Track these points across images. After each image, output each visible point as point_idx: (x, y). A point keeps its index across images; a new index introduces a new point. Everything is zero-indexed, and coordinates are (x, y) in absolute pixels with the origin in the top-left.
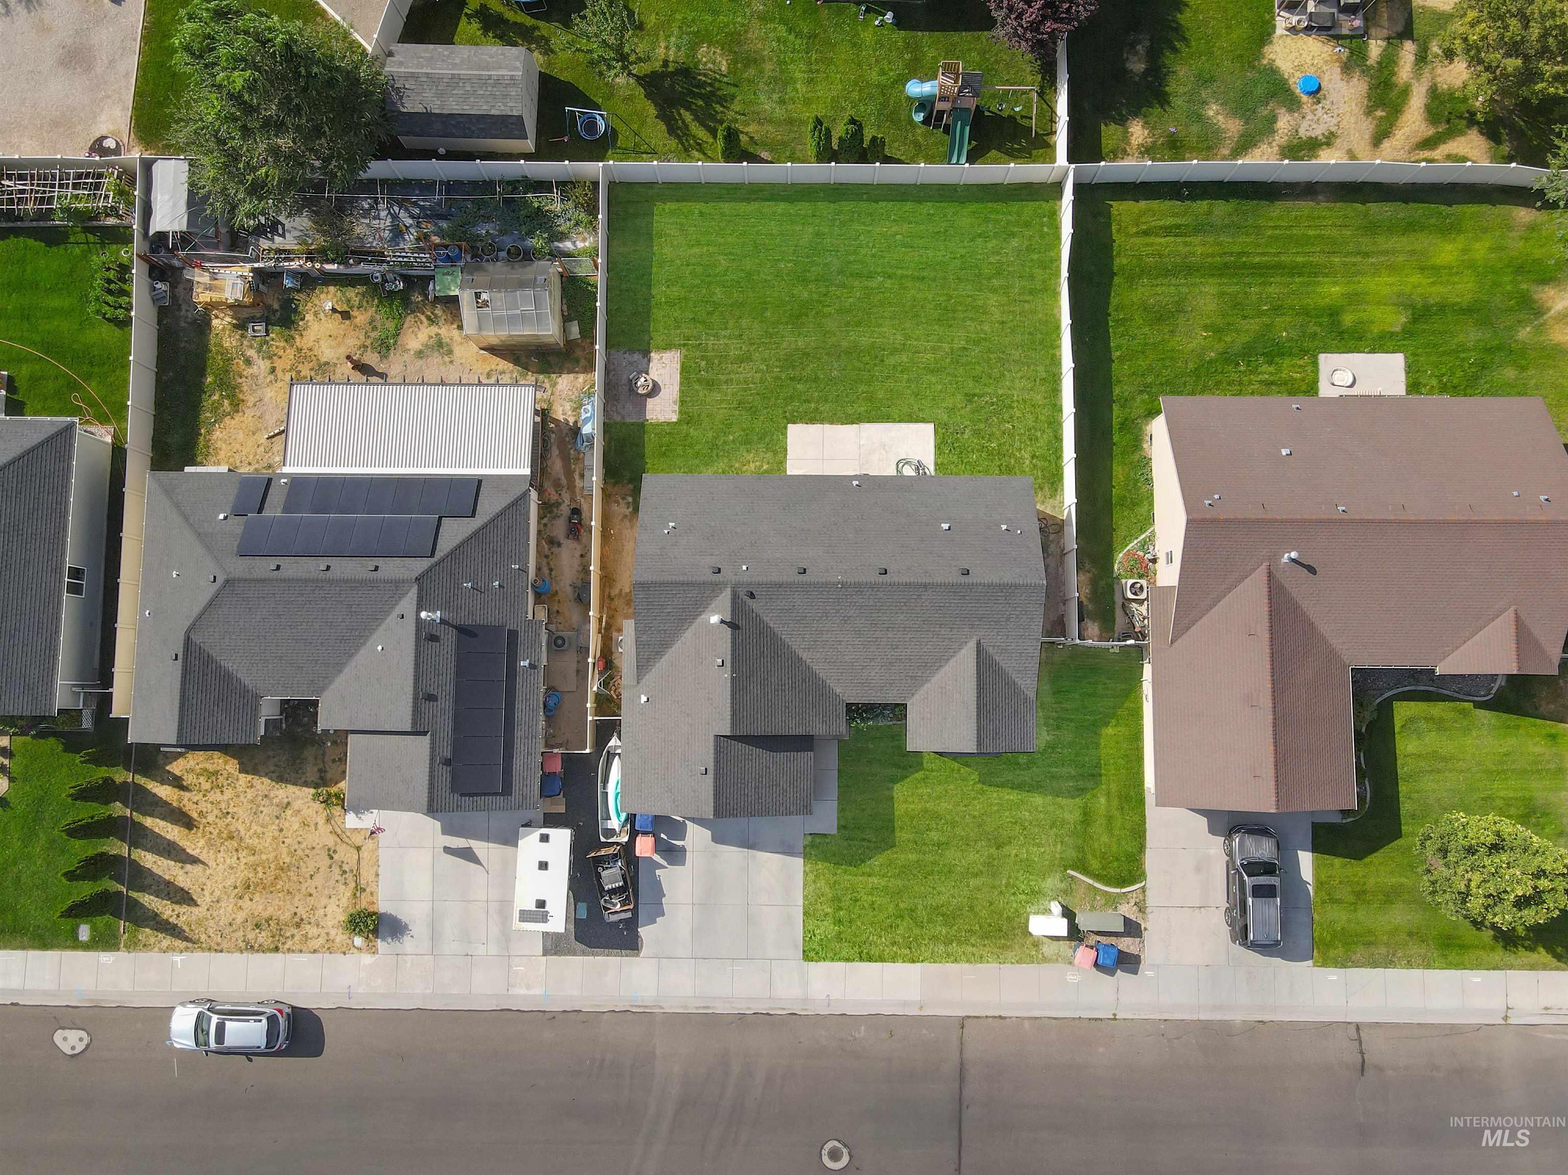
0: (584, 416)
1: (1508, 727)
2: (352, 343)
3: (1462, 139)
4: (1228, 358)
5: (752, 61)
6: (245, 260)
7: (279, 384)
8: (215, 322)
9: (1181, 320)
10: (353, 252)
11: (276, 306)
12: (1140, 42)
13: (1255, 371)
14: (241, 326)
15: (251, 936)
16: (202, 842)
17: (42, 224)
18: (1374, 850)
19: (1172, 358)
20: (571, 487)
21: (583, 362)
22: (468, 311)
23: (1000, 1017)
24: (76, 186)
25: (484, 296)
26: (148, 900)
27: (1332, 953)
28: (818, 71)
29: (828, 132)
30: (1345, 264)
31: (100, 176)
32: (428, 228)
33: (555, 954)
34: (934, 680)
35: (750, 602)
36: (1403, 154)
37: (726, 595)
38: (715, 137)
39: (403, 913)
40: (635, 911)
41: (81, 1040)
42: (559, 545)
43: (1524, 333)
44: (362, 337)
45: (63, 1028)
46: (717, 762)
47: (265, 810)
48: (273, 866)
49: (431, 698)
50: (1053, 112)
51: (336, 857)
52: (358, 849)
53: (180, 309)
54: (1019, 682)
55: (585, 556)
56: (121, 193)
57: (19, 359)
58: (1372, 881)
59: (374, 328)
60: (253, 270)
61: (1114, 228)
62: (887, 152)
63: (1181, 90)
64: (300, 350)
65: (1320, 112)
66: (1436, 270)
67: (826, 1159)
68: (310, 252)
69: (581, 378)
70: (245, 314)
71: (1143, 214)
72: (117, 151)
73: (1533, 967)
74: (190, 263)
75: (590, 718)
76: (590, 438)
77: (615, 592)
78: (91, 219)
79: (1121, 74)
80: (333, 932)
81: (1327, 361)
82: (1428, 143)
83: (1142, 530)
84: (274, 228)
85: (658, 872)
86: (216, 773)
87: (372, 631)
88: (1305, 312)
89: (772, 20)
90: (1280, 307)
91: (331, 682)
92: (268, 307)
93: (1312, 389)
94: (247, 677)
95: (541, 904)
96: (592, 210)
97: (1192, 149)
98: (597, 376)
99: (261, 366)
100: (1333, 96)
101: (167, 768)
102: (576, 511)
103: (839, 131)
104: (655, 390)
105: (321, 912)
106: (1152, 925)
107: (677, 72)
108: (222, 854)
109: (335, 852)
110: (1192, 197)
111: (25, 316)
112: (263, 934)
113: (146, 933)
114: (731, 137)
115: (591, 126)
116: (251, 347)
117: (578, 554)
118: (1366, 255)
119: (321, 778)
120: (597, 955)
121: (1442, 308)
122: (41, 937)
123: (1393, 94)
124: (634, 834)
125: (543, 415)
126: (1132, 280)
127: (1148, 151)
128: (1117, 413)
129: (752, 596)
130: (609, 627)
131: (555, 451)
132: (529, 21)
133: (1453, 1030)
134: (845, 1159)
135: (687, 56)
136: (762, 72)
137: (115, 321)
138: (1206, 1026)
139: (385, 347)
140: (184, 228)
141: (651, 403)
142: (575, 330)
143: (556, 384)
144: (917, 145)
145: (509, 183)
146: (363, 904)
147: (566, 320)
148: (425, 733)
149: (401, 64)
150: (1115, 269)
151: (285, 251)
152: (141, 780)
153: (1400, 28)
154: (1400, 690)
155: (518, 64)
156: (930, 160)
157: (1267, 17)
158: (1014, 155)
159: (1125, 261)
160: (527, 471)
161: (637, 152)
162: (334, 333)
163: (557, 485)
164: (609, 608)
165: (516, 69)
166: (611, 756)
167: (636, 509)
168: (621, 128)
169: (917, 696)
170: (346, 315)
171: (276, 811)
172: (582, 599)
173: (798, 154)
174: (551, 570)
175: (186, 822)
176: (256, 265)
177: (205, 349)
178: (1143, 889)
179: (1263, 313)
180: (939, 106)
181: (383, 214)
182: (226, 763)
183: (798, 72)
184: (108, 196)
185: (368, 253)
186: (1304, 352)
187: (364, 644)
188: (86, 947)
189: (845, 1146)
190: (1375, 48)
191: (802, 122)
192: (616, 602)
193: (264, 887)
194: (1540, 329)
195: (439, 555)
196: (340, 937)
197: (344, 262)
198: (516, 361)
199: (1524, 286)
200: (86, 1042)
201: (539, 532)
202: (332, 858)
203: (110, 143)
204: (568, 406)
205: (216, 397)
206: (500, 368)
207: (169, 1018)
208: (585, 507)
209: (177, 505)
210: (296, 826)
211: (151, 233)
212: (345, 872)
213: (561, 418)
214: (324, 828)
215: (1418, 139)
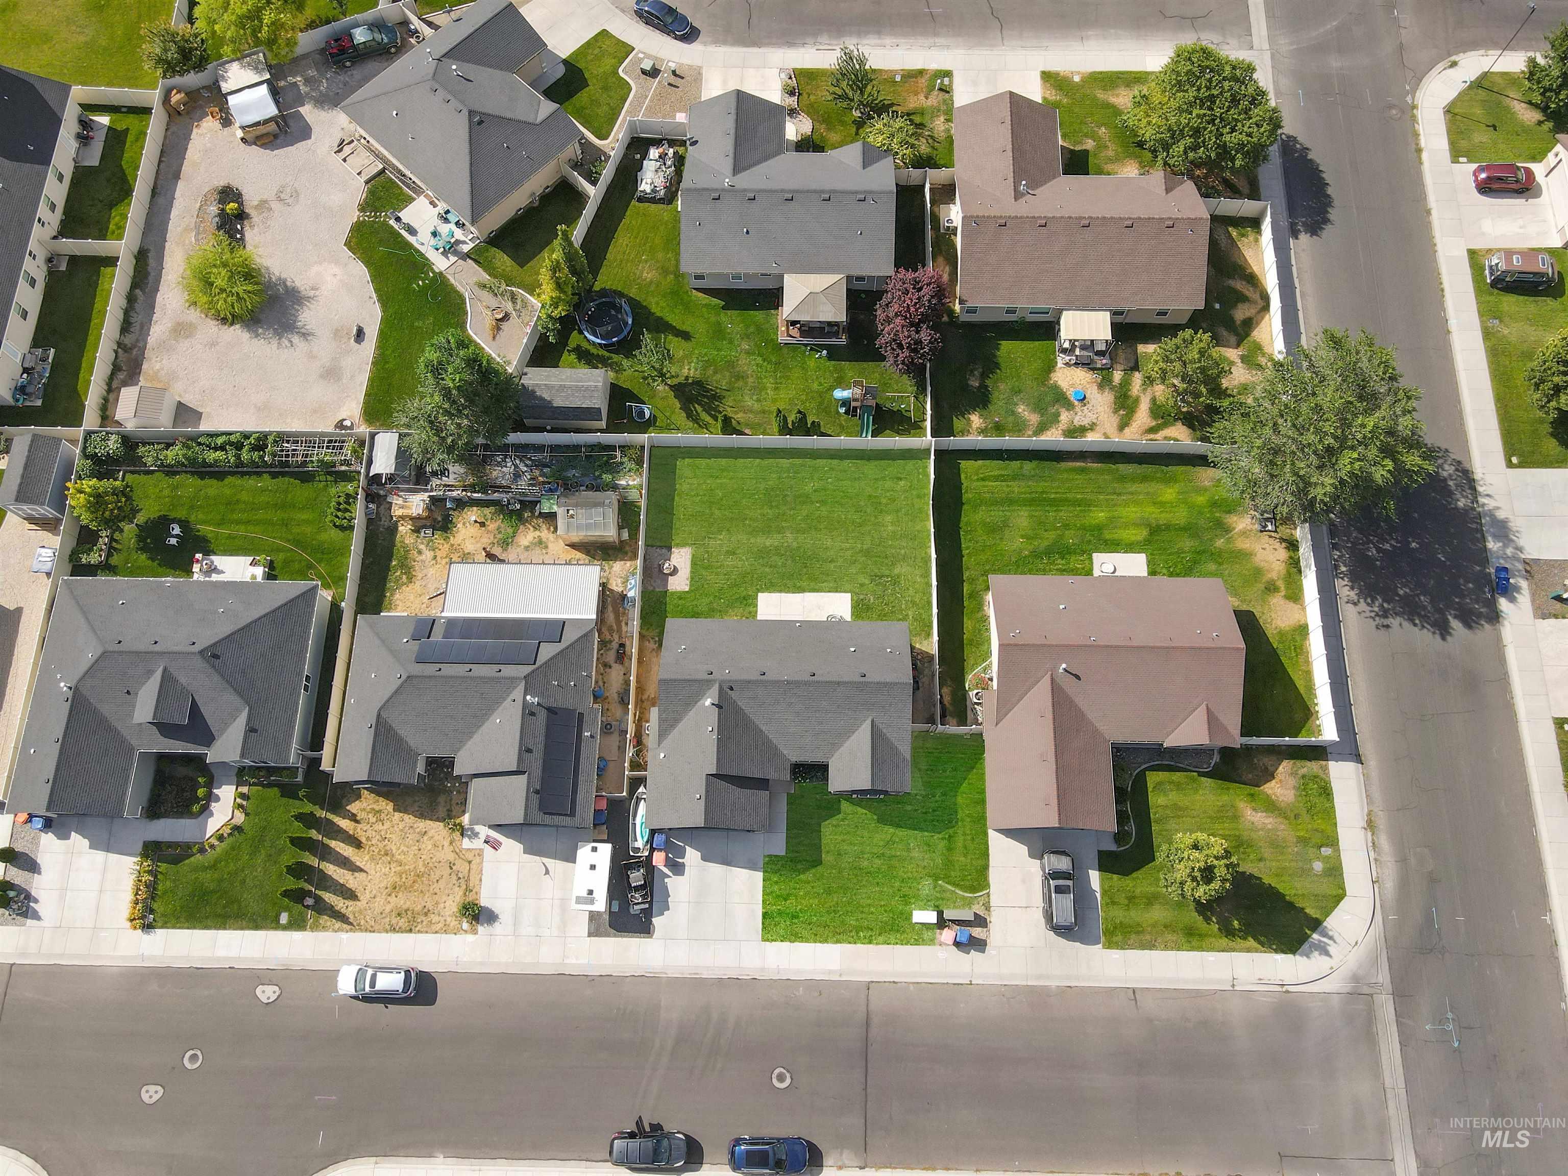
0: (629, 586)
1: (1222, 789)
2: (486, 540)
3: (1173, 428)
4: (1036, 555)
5: (740, 377)
6: (426, 491)
7: (438, 566)
8: (401, 528)
9: (1007, 532)
10: (491, 487)
11: (440, 519)
12: (976, 369)
13: (1053, 563)
14: (417, 531)
15: (394, 921)
16: (367, 857)
17: (301, 469)
18: (1138, 869)
19: (1001, 554)
20: (619, 630)
21: (630, 554)
22: (561, 522)
23: (894, 982)
24: (328, 447)
25: (571, 512)
26: (328, 897)
27: (1115, 939)
28: (781, 383)
29: (785, 418)
30: (1107, 500)
31: (343, 442)
32: (537, 473)
33: (596, 936)
34: (846, 745)
35: (730, 692)
36: (1137, 436)
37: (716, 688)
38: (717, 420)
39: (495, 906)
40: (651, 903)
41: (274, 992)
42: (610, 667)
43: (1220, 543)
44: (492, 538)
45: (263, 984)
46: (707, 791)
47: (410, 837)
48: (412, 874)
49: (529, 751)
50: (924, 408)
51: (454, 868)
52: (470, 862)
53: (381, 520)
54: (900, 748)
55: (627, 674)
56: (354, 451)
57: (279, 550)
58: (1138, 891)
59: (500, 532)
60: (430, 496)
61: (963, 476)
62: (822, 430)
63: (1002, 397)
64: (452, 545)
65: (1086, 411)
66: (1162, 504)
67: (775, 1081)
68: (465, 486)
69: (628, 563)
70: (420, 523)
71: (980, 467)
72: (351, 428)
73: (1248, 950)
74: (390, 492)
75: (627, 773)
76: (633, 600)
77: (645, 697)
78: (332, 467)
79: (965, 388)
80: (449, 919)
81: (1098, 558)
82: (1152, 430)
83: (984, 661)
84: (444, 472)
85: (666, 880)
86: (380, 811)
87: (494, 710)
88: (1084, 528)
89: (754, 354)
90: (1068, 525)
91: (464, 745)
92: (435, 520)
93: (1089, 573)
94: (412, 742)
95: (591, 892)
96: (640, 462)
97: (1009, 431)
98: (639, 562)
99: (428, 555)
100: (1093, 402)
101: (348, 808)
102: (622, 645)
103: (791, 418)
104: (675, 571)
105: (442, 906)
106: (995, 919)
107: (693, 383)
108: (379, 865)
109: (454, 864)
110: (1010, 458)
111: (285, 524)
112: (402, 920)
113: (324, 919)
114: (727, 421)
115: (641, 413)
116: (422, 543)
117: (622, 673)
118: (1119, 494)
119: (448, 815)
120: (625, 937)
121: (1168, 527)
122: (255, 921)
123: (1130, 402)
124: (652, 850)
125: (604, 586)
126: (975, 507)
127: (982, 431)
128: (966, 588)
129: (731, 689)
130: (640, 719)
131: (610, 609)
132: (606, 354)
133: (1197, 994)
134: (788, 1081)
135: (701, 374)
136: (746, 383)
137: (342, 528)
138: (1031, 989)
139: (505, 543)
140: (393, 472)
141: (671, 579)
142: (625, 535)
143: (612, 567)
144: (841, 426)
145: (589, 446)
146: (471, 898)
147: (620, 528)
148: (524, 773)
149: (530, 379)
150: (964, 500)
151: (449, 486)
152: (330, 816)
153: (1132, 364)
154: (1152, 763)
155: (600, 379)
156: (849, 434)
157: (1052, 357)
158: (899, 433)
159: (970, 496)
160: (594, 617)
161: (668, 428)
162: (474, 536)
163: (610, 630)
164: (641, 707)
165: (599, 382)
166: (638, 800)
167: (661, 645)
168: (658, 414)
169: (835, 756)
170: (482, 524)
171: (417, 837)
172: (624, 702)
173: (768, 431)
174: (604, 683)
175: (357, 844)
176: (431, 494)
177: (393, 544)
178: (988, 894)
179: (1056, 529)
180: (853, 404)
181: (509, 465)
182: (387, 804)
183: (769, 383)
184: (347, 452)
185: (500, 487)
186: (1084, 552)
187: (488, 719)
188: (285, 928)
189: (788, 1071)
190: (1117, 376)
191: (770, 412)
192: (645, 704)
193: (408, 888)
194: (1229, 541)
195: (538, 663)
196: (453, 923)
197: (485, 492)
198: (588, 553)
199: (1217, 515)
200: (277, 994)
201: (598, 659)
202: (451, 868)
203: (347, 423)
204: (619, 581)
205: (398, 574)
206: (577, 557)
207: (337, 976)
208: (628, 643)
209: (377, 634)
210: (430, 847)
211: (371, 475)
212: (460, 878)
213: (615, 588)
214: (448, 849)
215: (1146, 427)
